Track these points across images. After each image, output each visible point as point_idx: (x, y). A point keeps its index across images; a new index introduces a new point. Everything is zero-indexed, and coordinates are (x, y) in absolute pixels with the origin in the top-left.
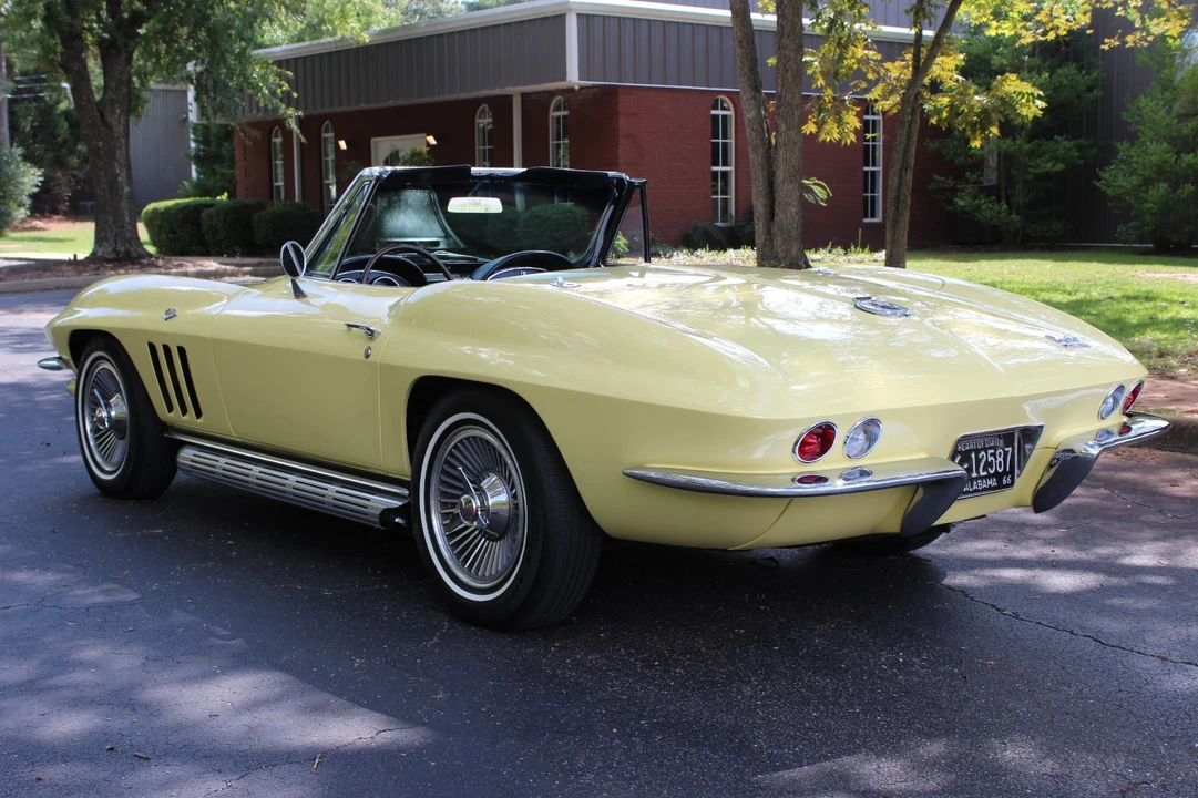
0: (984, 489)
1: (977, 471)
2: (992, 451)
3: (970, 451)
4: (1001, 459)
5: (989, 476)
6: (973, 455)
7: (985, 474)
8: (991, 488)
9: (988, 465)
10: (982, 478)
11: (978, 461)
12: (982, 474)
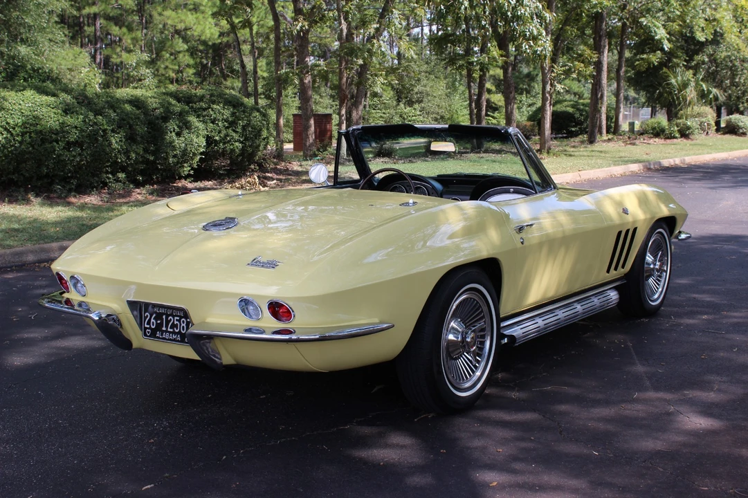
0: (170, 340)
1: (167, 327)
2: (178, 318)
3: (163, 314)
4: (184, 325)
5: (174, 333)
6: (164, 317)
7: (172, 330)
8: (174, 340)
9: (174, 326)
10: (170, 332)
11: (167, 322)
12: (169, 330)
